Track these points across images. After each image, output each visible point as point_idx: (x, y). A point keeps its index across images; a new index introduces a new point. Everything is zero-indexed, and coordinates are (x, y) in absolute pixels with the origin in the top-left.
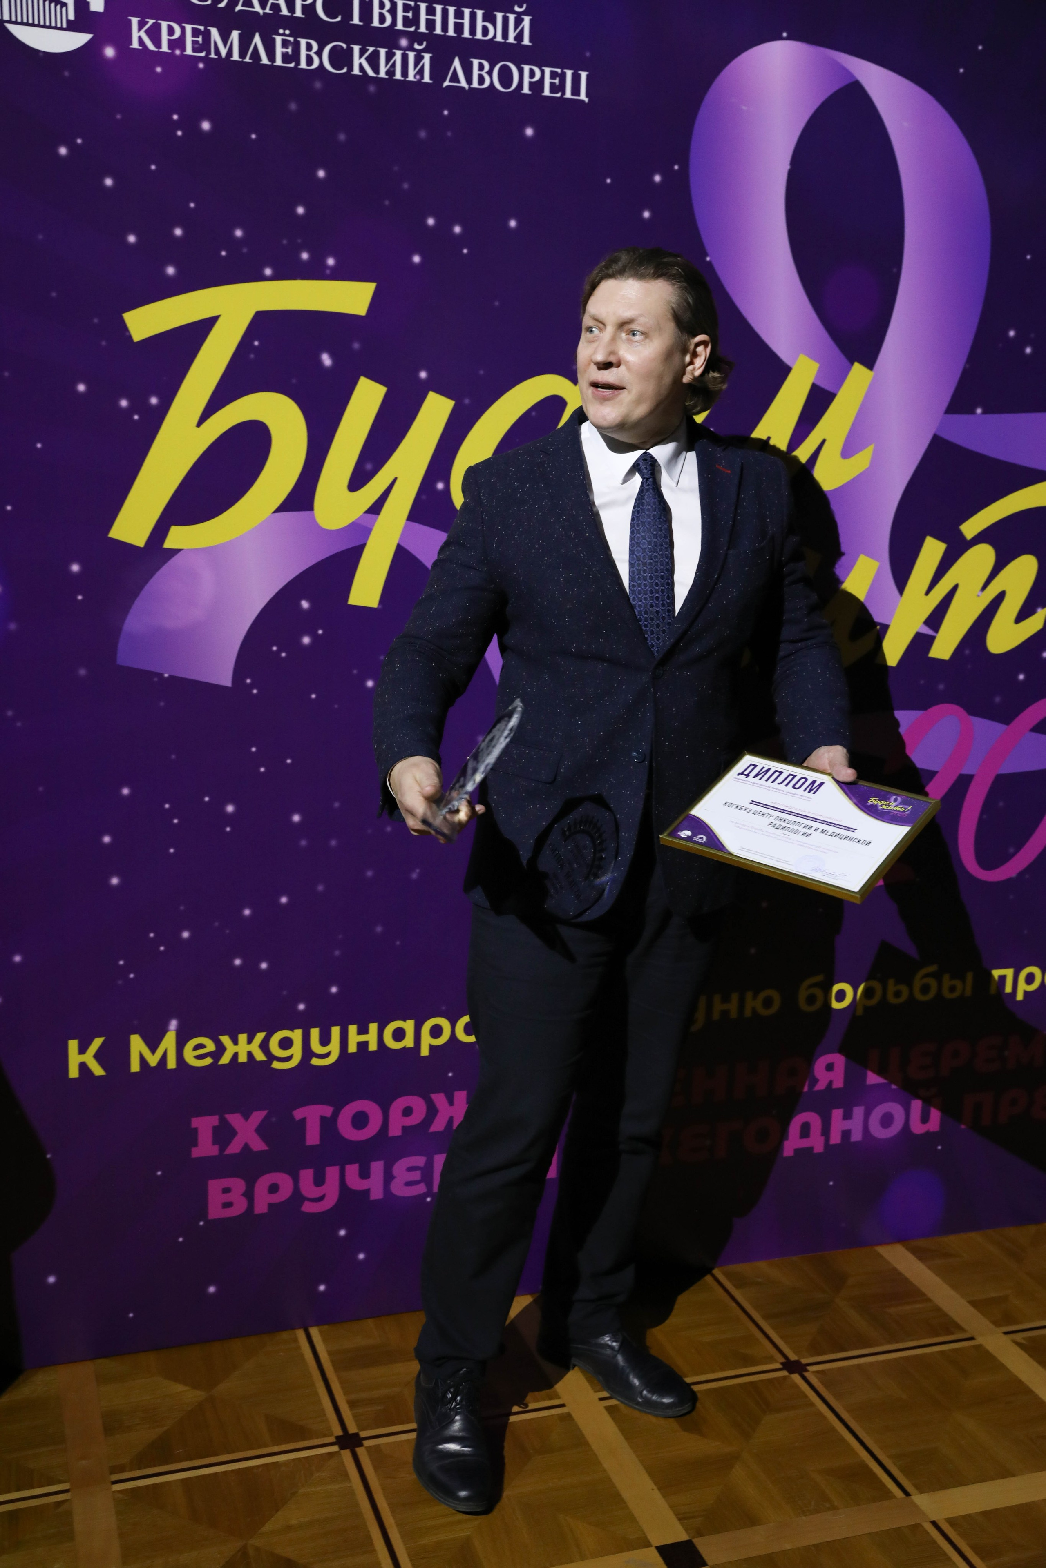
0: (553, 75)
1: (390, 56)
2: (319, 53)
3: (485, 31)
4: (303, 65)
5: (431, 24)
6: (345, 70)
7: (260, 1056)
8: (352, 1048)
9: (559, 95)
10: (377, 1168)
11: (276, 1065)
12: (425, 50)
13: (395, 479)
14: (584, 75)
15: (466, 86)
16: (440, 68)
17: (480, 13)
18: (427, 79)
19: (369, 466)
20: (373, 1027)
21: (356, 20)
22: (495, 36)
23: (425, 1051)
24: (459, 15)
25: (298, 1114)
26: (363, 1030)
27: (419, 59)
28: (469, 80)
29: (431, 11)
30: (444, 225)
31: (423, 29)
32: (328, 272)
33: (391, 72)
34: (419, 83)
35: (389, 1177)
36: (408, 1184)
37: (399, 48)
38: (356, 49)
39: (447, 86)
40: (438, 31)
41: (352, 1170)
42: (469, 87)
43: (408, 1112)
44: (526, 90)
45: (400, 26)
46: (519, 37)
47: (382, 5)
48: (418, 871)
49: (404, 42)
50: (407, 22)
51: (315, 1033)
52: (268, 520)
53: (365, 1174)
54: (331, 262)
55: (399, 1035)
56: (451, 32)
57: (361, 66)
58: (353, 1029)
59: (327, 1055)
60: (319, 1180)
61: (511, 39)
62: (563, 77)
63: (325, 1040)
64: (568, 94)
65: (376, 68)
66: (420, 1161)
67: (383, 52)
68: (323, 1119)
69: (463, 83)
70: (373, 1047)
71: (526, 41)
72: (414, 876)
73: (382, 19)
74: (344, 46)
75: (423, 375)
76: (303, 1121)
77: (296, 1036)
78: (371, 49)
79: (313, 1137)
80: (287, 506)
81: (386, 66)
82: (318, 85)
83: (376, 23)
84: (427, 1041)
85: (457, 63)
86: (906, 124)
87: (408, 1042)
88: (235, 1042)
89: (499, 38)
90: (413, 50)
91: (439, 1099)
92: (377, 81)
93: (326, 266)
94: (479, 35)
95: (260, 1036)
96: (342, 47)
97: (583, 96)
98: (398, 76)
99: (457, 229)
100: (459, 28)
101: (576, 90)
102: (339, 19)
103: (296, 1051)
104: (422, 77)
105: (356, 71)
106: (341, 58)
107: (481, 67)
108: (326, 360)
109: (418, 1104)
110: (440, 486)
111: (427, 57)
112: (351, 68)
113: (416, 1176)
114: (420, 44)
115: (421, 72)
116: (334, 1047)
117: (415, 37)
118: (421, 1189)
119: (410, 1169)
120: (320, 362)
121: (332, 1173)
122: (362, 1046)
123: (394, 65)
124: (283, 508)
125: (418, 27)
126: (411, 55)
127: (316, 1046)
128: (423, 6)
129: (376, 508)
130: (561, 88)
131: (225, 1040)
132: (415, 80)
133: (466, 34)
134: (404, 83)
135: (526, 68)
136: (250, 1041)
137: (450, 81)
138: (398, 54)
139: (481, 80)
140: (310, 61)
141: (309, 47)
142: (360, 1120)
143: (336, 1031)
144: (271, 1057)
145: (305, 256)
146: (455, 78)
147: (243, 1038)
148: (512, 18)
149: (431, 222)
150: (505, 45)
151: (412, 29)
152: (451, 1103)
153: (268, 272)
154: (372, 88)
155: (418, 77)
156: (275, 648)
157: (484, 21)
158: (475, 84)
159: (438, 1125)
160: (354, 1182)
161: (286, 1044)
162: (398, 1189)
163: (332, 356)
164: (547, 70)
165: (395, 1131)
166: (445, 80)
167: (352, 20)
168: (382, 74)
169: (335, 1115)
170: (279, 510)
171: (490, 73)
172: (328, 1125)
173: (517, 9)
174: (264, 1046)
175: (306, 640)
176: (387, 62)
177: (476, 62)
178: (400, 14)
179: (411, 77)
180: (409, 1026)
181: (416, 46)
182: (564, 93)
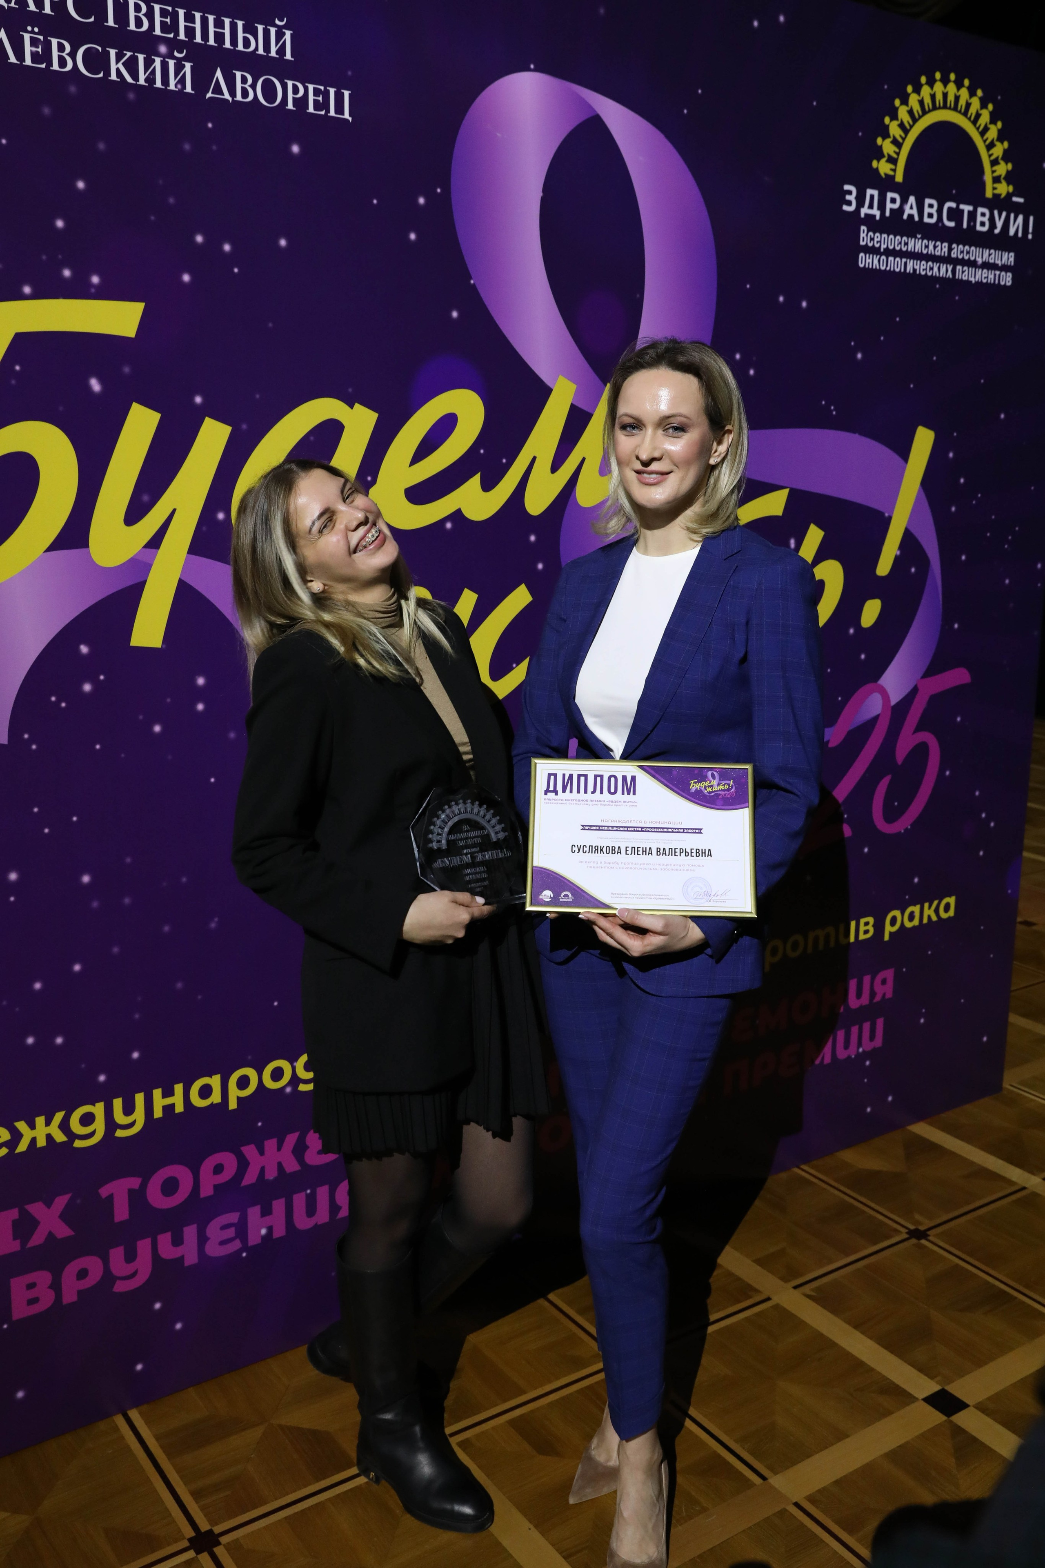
0: (317, 92)
1: (148, 63)
2: (73, 55)
3: (247, 43)
4: (55, 66)
5: (190, 32)
6: (101, 75)
7: (60, 1137)
8: (158, 1113)
9: (323, 113)
10: (190, 1232)
11: (78, 1144)
12: (186, 59)
13: (174, 510)
14: (347, 94)
15: (230, 99)
16: (202, 79)
17: (240, 24)
18: (189, 89)
19: (146, 498)
20: (179, 1088)
21: (111, 22)
22: (257, 48)
23: (233, 1105)
24: (219, 24)
25: (104, 1192)
26: (168, 1092)
27: (179, 68)
28: (233, 93)
29: (190, 18)
30: (213, 243)
31: (182, 36)
32: (93, 290)
33: (151, 80)
34: (181, 93)
35: (202, 1239)
36: (222, 1243)
37: (159, 55)
38: (113, 52)
39: (210, 98)
40: (198, 39)
41: (164, 1239)
42: (233, 99)
43: (218, 1169)
44: (290, 106)
45: (158, 31)
46: (281, 51)
47: (138, 8)
48: (216, 919)
49: (163, 49)
50: (164, 27)
51: (118, 1103)
52: (39, 559)
53: (178, 1241)
54: (95, 280)
55: (205, 1092)
56: (212, 42)
57: (118, 70)
58: (157, 1093)
59: (131, 1125)
60: (131, 1256)
61: (273, 53)
62: (326, 95)
63: (129, 1109)
64: (332, 113)
65: (135, 75)
66: (233, 1217)
67: (141, 57)
68: (131, 1192)
69: (227, 96)
70: (179, 1108)
71: (288, 56)
72: (213, 925)
73: (139, 23)
74: (100, 49)
75: (198, 400)
76: (111, 1197)
77: (98, 1109)
78: (129, 54)
79: (121, 1212)
80: (58, 545)
81: (145, 73)
82: (73, 89)
83: (132, 26)
84: (234, 1093)
85: (219, 74)
86: (641, 158)
87: (216, 1097)
88: (32, 1126)
89: (261, 51)
90: (173, 57)
91: (249, 1151)
92: (137, 88)
93: (91, 285)
94: (240, 47)
95: (59, 1116)
96: (99, 50)
97: (346, 115)
98: (159, 84)
99: (227, 248)
100: (219, 37)
101: (339, 109)
102: (92, 19)
103: (99, 1126)
104: (184, 87)
105: (113, 76)
106: (97, 62)
107: (244, 80)
108: (95, 385)
109: (229, 1160)
110: (221, 516)
111: (188, 66)
112: (108, 73)
113: (231, 1232)
114: (181, 52)
115: (182, 81)
116: (139, 1115)
117: (175, 44)
118: (237, 1245)
119: (224, 1227)
120: (88, 388)
121: (144, 1247)
122: (169, 1109)
123: (154, 72)
124: (54, 547)
125: (177, 33)
126: (171, 63)
127: (119, 1117)
128: (181, 12)
129: (155, 542)
130: (325, 105)
131: (21, 1126)
132: (177, 90)
133: (228, 45)
134: (165, 92)
135: (290, 84)
136: (48, 1123)
137: (212, 93)
138: (158, 61)
139: (245, 93)
140: (62, 62)
141: (61, 48)
142: (169, 1187)
143: (140, 1098)
144: (72, 1136)
145: (67, 273)
146: (218, 90)
147: (40, 1121)
148: (273, 31)
149: (199, 239)
150: (267, 58)
151: (171, 36)
152: (262, 1152)
153: (27, 290)
154: (131, 96)
155: (179, 86)
156: (53, 699)
157: (244, 32)
158: (239, 97)
159: (250, 1178)
160: (167, 1251)
161: (88, 1119)
162: (214, 1250)
163: (101, 381)
164: (311, 87)
165: (206, 1191)
166: (208, 92)
167: (107, 22)
168: (142, 81)
169: (144, 1185)
170: (52, 548)
171: (254, 86)
172: (137, 1198)
173: (277, 22)
174: (64, 1126)
175: (87, 687)
176: (146, 69)
177: (238, 74)
178: (158, 19)
179: (172, 87)
180: (215, 1081)
181: (176, 54)
182: (328, 111)
